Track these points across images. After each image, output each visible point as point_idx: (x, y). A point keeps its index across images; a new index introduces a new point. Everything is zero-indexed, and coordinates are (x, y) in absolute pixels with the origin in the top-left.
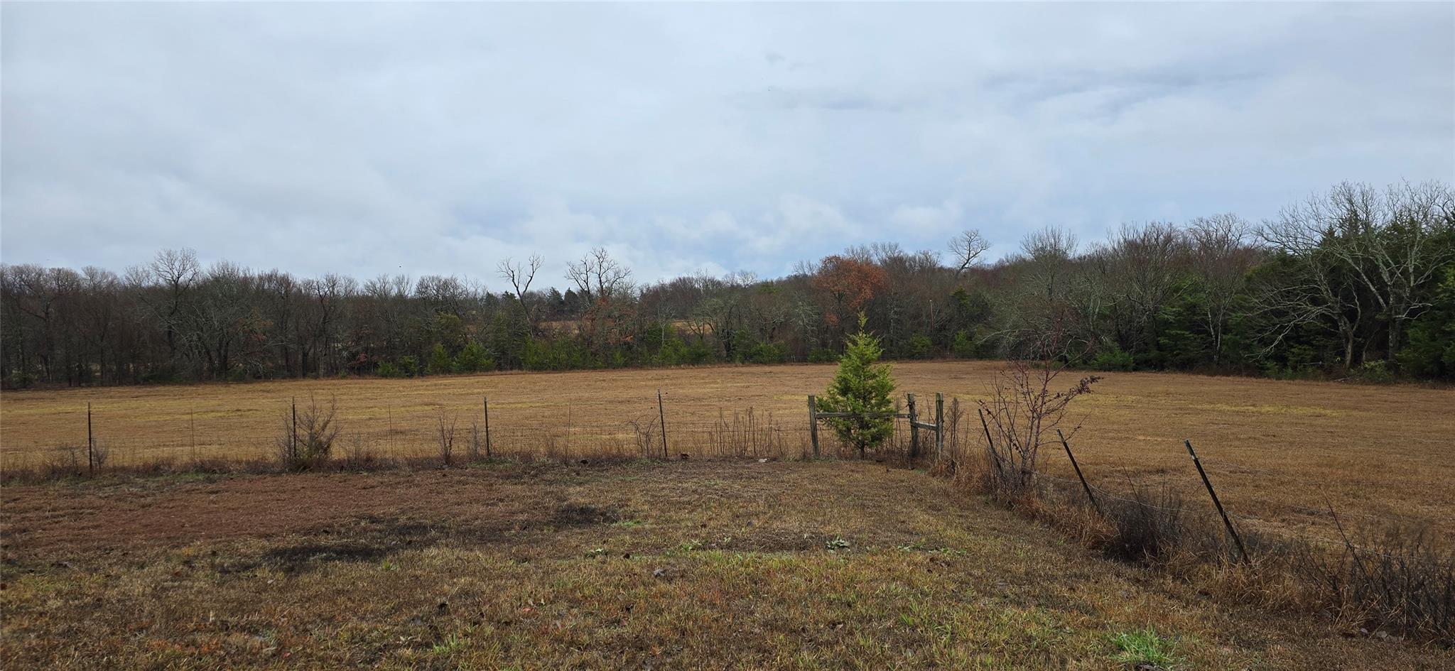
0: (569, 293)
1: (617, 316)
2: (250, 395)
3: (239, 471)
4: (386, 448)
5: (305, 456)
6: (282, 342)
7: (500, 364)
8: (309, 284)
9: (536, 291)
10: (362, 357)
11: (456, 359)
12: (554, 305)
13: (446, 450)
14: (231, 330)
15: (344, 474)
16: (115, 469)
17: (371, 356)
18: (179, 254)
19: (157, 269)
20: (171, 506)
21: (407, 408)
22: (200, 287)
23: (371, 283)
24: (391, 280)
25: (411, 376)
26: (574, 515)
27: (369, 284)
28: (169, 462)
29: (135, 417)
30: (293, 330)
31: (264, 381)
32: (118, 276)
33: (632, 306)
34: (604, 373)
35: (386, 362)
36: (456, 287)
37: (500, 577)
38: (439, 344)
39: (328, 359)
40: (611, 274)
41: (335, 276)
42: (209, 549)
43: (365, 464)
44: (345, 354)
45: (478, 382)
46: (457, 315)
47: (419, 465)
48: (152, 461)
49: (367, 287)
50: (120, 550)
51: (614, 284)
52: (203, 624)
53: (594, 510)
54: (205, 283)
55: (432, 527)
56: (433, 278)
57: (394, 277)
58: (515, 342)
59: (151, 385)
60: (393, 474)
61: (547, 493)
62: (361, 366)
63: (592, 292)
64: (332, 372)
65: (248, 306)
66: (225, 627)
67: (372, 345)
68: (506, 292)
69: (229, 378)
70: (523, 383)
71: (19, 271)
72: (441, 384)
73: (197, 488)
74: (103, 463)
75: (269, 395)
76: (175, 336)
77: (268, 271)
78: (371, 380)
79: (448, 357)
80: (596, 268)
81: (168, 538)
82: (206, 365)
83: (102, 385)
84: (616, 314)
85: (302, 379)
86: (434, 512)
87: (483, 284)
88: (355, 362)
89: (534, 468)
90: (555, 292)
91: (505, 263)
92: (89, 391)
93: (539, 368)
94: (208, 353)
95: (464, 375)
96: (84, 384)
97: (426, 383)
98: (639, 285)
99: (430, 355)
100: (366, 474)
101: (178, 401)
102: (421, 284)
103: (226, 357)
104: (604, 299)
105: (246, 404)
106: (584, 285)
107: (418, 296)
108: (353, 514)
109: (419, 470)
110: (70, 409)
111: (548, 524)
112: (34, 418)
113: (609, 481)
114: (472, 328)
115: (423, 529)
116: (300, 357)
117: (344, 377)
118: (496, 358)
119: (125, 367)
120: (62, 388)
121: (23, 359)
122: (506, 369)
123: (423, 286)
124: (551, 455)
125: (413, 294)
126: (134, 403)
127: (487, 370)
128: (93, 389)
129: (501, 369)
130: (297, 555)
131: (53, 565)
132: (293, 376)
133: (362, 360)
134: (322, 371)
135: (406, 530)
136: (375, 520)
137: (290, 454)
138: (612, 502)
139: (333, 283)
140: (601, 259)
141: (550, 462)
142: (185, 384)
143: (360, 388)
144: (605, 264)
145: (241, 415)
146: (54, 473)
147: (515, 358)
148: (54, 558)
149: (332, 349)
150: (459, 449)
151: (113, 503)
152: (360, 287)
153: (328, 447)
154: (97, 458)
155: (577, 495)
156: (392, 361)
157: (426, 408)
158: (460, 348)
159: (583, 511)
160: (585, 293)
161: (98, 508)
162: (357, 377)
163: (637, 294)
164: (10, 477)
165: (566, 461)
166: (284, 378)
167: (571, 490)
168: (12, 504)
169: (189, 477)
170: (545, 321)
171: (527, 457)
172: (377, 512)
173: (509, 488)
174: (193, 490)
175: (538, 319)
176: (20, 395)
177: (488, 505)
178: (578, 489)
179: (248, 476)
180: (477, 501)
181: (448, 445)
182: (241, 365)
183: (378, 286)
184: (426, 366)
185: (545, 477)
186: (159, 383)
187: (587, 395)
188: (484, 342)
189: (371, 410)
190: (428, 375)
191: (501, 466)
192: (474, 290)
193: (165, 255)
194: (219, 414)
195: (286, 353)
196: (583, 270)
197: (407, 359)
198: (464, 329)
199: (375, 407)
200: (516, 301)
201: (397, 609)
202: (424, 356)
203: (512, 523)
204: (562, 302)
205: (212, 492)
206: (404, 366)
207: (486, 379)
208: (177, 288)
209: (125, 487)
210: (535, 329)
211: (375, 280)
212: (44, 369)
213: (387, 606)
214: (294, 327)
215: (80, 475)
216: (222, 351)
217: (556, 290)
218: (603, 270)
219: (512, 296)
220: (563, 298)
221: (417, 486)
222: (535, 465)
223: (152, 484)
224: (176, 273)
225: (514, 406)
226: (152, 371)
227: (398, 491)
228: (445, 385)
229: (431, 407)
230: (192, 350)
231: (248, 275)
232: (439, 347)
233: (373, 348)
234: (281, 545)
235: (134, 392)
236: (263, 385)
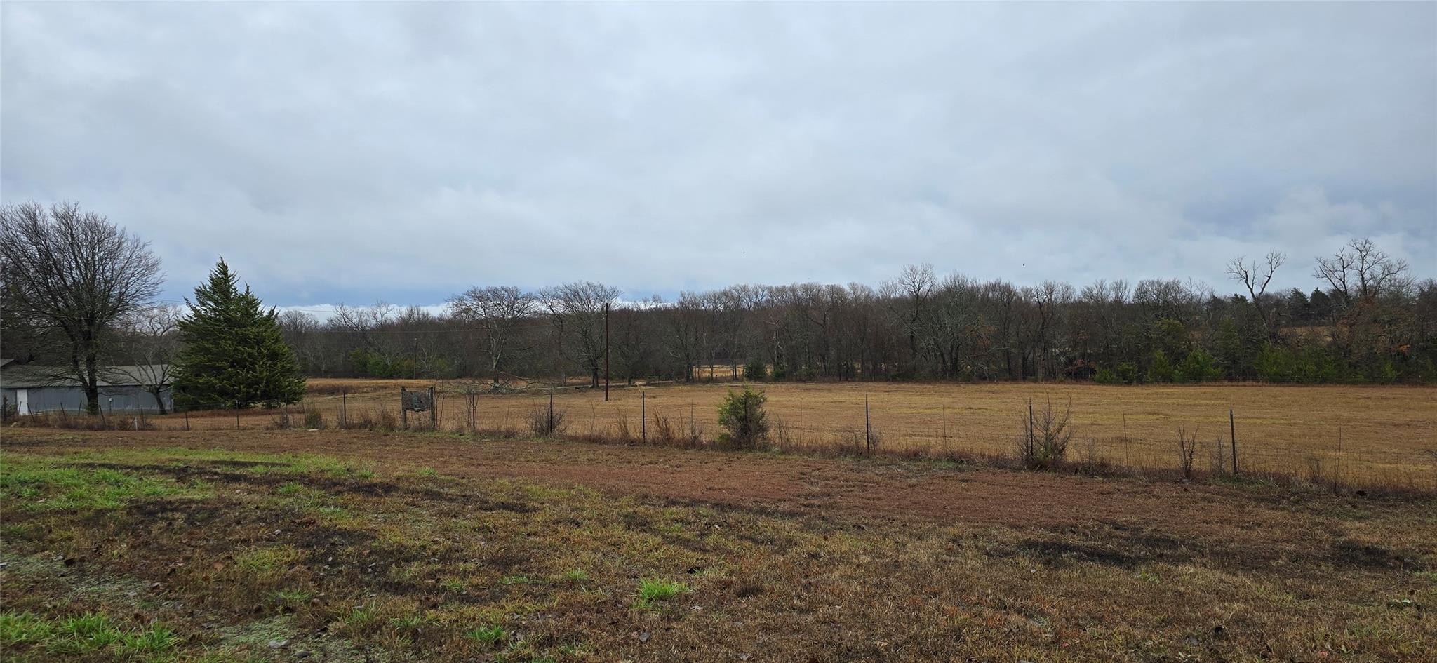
0: (1317, 294)
1: (1386, 320)
2: (978, 395)
3: (983, 464)
4: (1117, 455)
5: (1041, 456)
6: (1005, 346)
7: (1231, 374)
8: (1027, 292)
9: (1273, 293)
10: (1079, 362)
11: (1179, 367)
12: (1297, 308)
13: (1186, 463)
14: (960, 334)
15: (1079, 476)
16: (885, 452)
17: (1088, 362)
18: (919, 268)
19: (902, 282)
20: (931, 488)
21: (1129, 416)
22: (935, 297)
23: (1088, 289)
24: (1108, 286)
25: (1129, 383)
26: (1359, 554)
27: (1086, 290)
28: (926, 450)
29: (890, 409)
30: (1013, 336)
31: (989, 383)
32: (874, 289)
33: (1408, 308)
34: (1369, 389)
35: (1103, 368)
36: (1180, 291)
37: (1279, 610)
38: (1160, 351)
39: (1046, 364)
40: (1378, 270)
41: (1053, 283)
42: (970, 531)
43: (1100, 469)
44: (1062, 359)
45: (1205, 393)
46: (1180, 320)
47: (1157, 476)
48: (913, 448)
49: (1084, 293)
50: (899, 521)
51: (1383, 282)
52: (984, 599)
53: (1384, 552)
54: (939, 294)
55: (1182, 542)
56: (1153, 282)
57: (1111, 282)
58: (1249, 350)
59: (898, 382)
60: (1129, 482)
61: (1317, 524)
62: (1078, 373)
63: (1349, 292)
64: (1050, 376)
65: (975, 314)
66: (1004, 606)
67: (1089, 351)
68: (1236, 295)
69: (960, 379)
70: (1261, 396)
71: (806, 288)
72: (1163, 393)
73: (950, 475)
74: (876, 445)
75: (994, 396)
76: (916, 340)
77: (992, 281)
78: (1088, 386)
79: (1170, 365)
80: (1357, 263)
81: (935, 517)
82: (940, 366)
83: (862, 380)
84: (1386, 317)
85: (1023, 382)
86: (1183, 528)
87: (1210, 287)
88: (1073, 368)
89: (1293, 494)
90: (1299, 293)
91: (1237, 263)
92: (853, 384)
93: (1280, 379)
94: (942, 355)
95: (1187, 384)
96: (849, 379)
97: (1146, 392)
98: (1417, 282)
99: (1149, 361)
100: (1101, 479)
101: (920, 397)
102: (1140, 289)
103: (957, 359)
104: (1367, 300)
105: (976, 404)
106: (1339, 284)
107: (1137, 300)
108: (1095, 518)
109: (1157, 481)
110: (842, 399)
111: (1325, 559)
112: (819, 404)
113: (1400, 519)
114: (1197, 335)
115: (1173, 544)
116: (1020, 361)
117: (1061, 382)
118: (1225, 367)
119: (879, 366)
120: (835, 382)
121: (809, 357)
122: (1238, 380)
123: (1142, 290)
124: (1315, 480)
125: (1131, 299)
126: (886, 397)
127: (1214, 379)
128: (856, 383)
129: (1231, 380)
130: (1049, 549)
131: (854, 526)
132: (1014, 379)
133: (1079, 366)
134: (1040, 376)
135: (1151, 542)
136: (1118, 527)
137: (1027, 452)
138: (1409, 546)
139: (1050, 290)
140: (1364, 251)
141: (1314, 488)
142: (924, 383)
143: (1078, 393)
144: (1369, 259)
145: (973, 413)
146: (843, 451)
147: (1249, 368)
148: (853, 520)
149: (1049, 354)
150: (1200, 463)
151: (888, 481)
152: (1077, 293)
153: (1063, 449)
154: (873, 441)
155: (1360, 531)
156: (1110, 367)
157: (1150, 417)
158: (1183, 355)
159: (1369, 551)
160: (1339, 295)
161: (878, 483)
162: (1074, 382)
163: (1415, 293)
164: (813, 451)
165: (1335, 489)
166: (1006, 380)
167: (1348, 524)
168: (817, 473)
169: (943, 465)
170: (1285, 327)
171: (1284, 481)
172: (1121, 519)
173: (1265, 513)
174: (947, 477)
175: (1277, 324)
176: (808, 386)
177: (1242, 528)
178: (1357, 524)
179: (991, 469)
180: (1229, 522)
181: (1188, 458)
182: (969, 367)
183: (1095, 292)
184: (1146, 374)
185: (1310, 505)
186: (904, 380)
187: (1346, 414)
188: (1211, 349)
189: (1092, 415)
190: (1148, 383)
191: (1252, 487)
192: (1199, 293)
193: (909, 271)
194: (955, 411)
195: (1008, 357)
196: (1338, 266)
197: (1125, 365)
198: (1188, 335)
199: (1096, 413)
200: (1248, 305)
201: (1168, 622)
202: (1143, 363)
203: (1277, 552)
204: (1307, 305)
205: (963, 481)
206: (1123, 372)
207: (1214, 390)
208: (917, 298)
209: (894, 468)
210: (1274, 336)
211: (1092, 286)
212: (823, 366)
213: (1156, 618)
214: (1015, 332)
215: (861, 454)
216: (953, 354)
217: (1301, 291)
218: (1366, 266)
219: (1243, 299)
220: (1309, 300)
221: (1158, 497)
222: (1294, 490)
223: (914, 468)
224: (917, 285)
225: (1252, 421)
226: (898, 371)
227: (1137, 500)
228: (1168, 394)
229: (1155, 417)
230: (929, 353)
231: (975, 285)
232: (1159, 354)
233: (1090, 354)
234: (1033, 537)
235: (885, 388)
236: (988, 386)
